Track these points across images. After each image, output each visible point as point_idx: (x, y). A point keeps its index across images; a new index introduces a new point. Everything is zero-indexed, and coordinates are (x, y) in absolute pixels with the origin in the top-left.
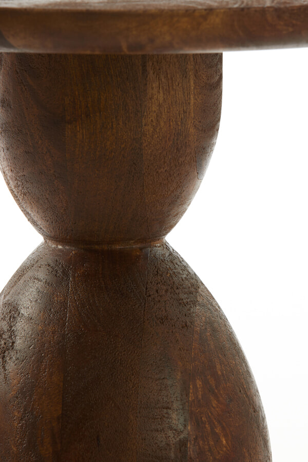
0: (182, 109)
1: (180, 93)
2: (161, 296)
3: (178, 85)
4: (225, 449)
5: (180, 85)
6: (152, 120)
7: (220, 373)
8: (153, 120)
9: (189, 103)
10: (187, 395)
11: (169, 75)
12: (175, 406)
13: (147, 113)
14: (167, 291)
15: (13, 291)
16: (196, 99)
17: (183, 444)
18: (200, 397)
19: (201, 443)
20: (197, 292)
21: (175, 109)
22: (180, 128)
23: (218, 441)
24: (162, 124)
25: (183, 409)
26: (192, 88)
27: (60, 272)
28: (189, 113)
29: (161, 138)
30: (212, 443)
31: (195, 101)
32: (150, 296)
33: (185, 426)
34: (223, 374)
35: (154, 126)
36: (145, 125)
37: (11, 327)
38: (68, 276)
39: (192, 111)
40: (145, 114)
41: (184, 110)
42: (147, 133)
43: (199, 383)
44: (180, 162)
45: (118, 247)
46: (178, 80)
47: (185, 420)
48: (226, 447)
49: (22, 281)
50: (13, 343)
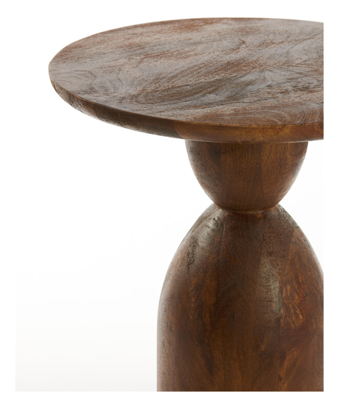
2: (271, 240)
4: (301, 321)
6: (266, 153)
7: (301, 280)
10: (282, 294)
12: (275, 300)
14: (274, 237)
15: (196, 230)
17: (278, 320)
18: (289, 295)
19: (288, 319)
20: (292, 235)
22: (282, 156)
23: (297, 317)
24: (272, 155)
25: (279, 302)
27: (219, 225)
28: (288, 148)
30: (294, 319)
32: (265, 240)
33: (280, 310)
34: (303, 281)
36: (263, 156)
37: (193, 251)
38: (223, 227)
39: (289, 147)
42: (264, 160)
43: (289, 287)
44: (282, 172)
45: (250, 213)
47: (280, 308)
48: (302, 320)
49: (200, 226)
50: (194, 261)
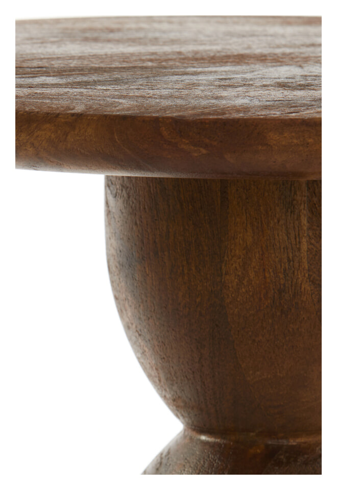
0: (286, 255)
1: (281, 233)
3: (279, 222)
5: (282, 222)
6: (236, 267)
8: (238, 267)
9: (299, 249)
11: (262, 208)
13: (228, 257)
16: (311, 244)
21: (273, 255)
22: (282, 283)
24: (252, 274)
26: (305, 228)
28: (300, 262)
29: (251, 293)
31: (310, 247)
35: (239, 276)
36: (226, 274)
40: (226, 258)
41: (288, 257)
42: (230, 286)
44: (291, 330)
46: (277, 215)
